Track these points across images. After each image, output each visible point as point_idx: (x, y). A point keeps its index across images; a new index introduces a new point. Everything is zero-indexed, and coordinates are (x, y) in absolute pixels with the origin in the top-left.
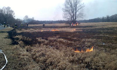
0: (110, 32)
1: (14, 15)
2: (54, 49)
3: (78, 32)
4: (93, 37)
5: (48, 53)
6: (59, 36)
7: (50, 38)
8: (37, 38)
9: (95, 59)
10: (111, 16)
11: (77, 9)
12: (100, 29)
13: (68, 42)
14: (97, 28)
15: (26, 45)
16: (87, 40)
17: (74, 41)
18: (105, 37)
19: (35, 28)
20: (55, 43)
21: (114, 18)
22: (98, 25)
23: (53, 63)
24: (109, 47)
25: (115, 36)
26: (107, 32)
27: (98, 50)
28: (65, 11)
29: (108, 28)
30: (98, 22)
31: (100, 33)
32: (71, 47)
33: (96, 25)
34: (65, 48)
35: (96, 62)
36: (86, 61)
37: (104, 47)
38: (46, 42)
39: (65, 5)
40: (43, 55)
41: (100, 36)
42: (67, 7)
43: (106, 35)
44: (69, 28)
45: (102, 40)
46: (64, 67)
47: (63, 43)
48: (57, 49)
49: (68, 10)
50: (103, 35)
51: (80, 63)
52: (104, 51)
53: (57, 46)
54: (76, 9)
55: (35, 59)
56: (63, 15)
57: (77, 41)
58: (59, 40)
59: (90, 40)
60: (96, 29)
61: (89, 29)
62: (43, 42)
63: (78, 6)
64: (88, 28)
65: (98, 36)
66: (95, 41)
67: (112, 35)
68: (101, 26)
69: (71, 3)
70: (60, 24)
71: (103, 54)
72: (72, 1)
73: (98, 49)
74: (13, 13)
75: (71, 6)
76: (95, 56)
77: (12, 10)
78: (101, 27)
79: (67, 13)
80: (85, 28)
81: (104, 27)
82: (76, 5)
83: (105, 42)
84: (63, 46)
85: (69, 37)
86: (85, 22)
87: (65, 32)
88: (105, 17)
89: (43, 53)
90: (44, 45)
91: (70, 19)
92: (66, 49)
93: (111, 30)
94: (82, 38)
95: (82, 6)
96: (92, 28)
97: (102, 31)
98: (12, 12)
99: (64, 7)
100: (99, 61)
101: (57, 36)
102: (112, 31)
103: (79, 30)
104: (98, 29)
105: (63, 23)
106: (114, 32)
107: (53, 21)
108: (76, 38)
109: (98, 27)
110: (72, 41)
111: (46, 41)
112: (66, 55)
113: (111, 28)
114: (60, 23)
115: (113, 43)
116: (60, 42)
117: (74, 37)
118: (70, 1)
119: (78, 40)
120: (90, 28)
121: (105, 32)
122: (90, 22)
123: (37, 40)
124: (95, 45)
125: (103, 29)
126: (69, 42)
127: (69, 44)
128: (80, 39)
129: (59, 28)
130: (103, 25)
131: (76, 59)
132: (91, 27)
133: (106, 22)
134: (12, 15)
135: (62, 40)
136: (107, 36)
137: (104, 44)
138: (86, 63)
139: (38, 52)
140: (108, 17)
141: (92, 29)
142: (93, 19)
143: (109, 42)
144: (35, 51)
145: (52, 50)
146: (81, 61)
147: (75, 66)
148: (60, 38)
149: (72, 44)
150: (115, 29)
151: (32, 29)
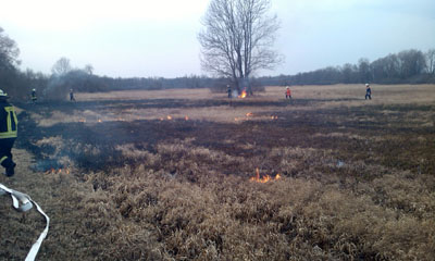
0: (367, 123)
1: (18, 59)
2: (181, 182)
3: (258, 123)
4: (308, 141)
5: (164, 195)
6: (193, 139)
7: (165, 147)
8: (119, 148)
9: (308, 210)
10: (375, 62)
11: (254, 38)
12: (335, 112)
13: (225, 159)
14: (323, 107)
15: (87, 172)
16: (287, 151)
17: (246, 157)
18: (345, 139)
19: (100, 109)
20: (182, 163)
21: (385, 68)
22: (328, 97)
23: (184, 222)
24: (354, 174)
25: (378, 139)
26: (355, 122)
27: (319, 184)
28: (208, 43)
29: (360, 107)
30: (330, 84)
31: (333, 126)
32: (238, 174)
33: (322, 96)
34: (216, 179)
35: (311, 218)
36: (281, 214)
37: (338, 175)
38: (153, 158)
39: (210, 22)
40: (150, 199)
41: (329, 138)
42: (217, 30)
43: (353, 133)
44: (225, 107)
45: (336, 151)
46: (220, 230)
47: (210, 162)
48: (192, 181)
49: (221, 40)
50: (341, 134)
51: (265, 222)
52: (337, 185)
53: (191, 173)
54: (247, 37)
55: (126, 214)
56: (203, 58)
57: (256, 154)
58: (194, 151)
59: (297, 150)
60: (319, 112)
61: (295, 112)
62: (142, 160)
63: (254, 24)
64: (294, 108)
65: (326, 139)
66: (313, 153)
67: (372, 135)
68: (340, 100)
69: (230, 16)
70: (192, 91)
71: (333, 196)
72: (235, 9)
73: (319, 180)
74: (12, 49)
75: (231, 26)
76: (307, 201)
77: (7, 39)
78: (339, 103)
79: (218, 51)
80: (281, 109)
81: (348, 104)
82: (249, 21)
83: (344, 159)
84: (212, 172)
85: (229, 141)
86: (282, 85)
87: (212, 123)
88: (355, 67)
89: (148, 195)
90: (147, 168)
91: (226, 73)
92: (221, 183)
93: (371, 115)
94: (270, 146)
95: (271, 24)
96: (306, 108)
97: (338, 120)
98: (10, 44)
99: (206, 28)
100: (319, 214)
101: (187, 140)
102: (373, 119)
103: (260, 114)
104: (327, 112)
105: (203, 87)
106: (379, 124)
107: (162, 79)
108: (250, 146)
109: (327, 103)
110: (238, 155)
111: (151, 155)
112: (222, 200)
113: (371, 106)
114: (192, 88)
115: (368, 162)
116: (201, 159)
117: (243, 140)
118: (226, 8)
119: (260, 152)
120: (299, 108)
121: (347, 124)
122: (302, 85)
123: (121, 151)
124: (311, 169)
125: (345, 112)
126: (230, 158)
127: (230, 165)
128: (263, 149)
129: (191, 106)
130: (345, 96)
131: (253, 209)
132: (304, 105)
133: (356, 82)
134: (10, 55)
135: (206, 151)
136: (356, 136)
137: (341, 164)
138: (282, 221)
139: (134, 190)
140: (364, 65)
141: (307, 112)
142: (311, 73)
143: (357, 159)
144: (121, 189)
145: (178, 184)
146: (266, 216)
147: (250, 230)
148: (196, 144)
149: (238, 164)
150: (385, 111)
151: (92, 113)
